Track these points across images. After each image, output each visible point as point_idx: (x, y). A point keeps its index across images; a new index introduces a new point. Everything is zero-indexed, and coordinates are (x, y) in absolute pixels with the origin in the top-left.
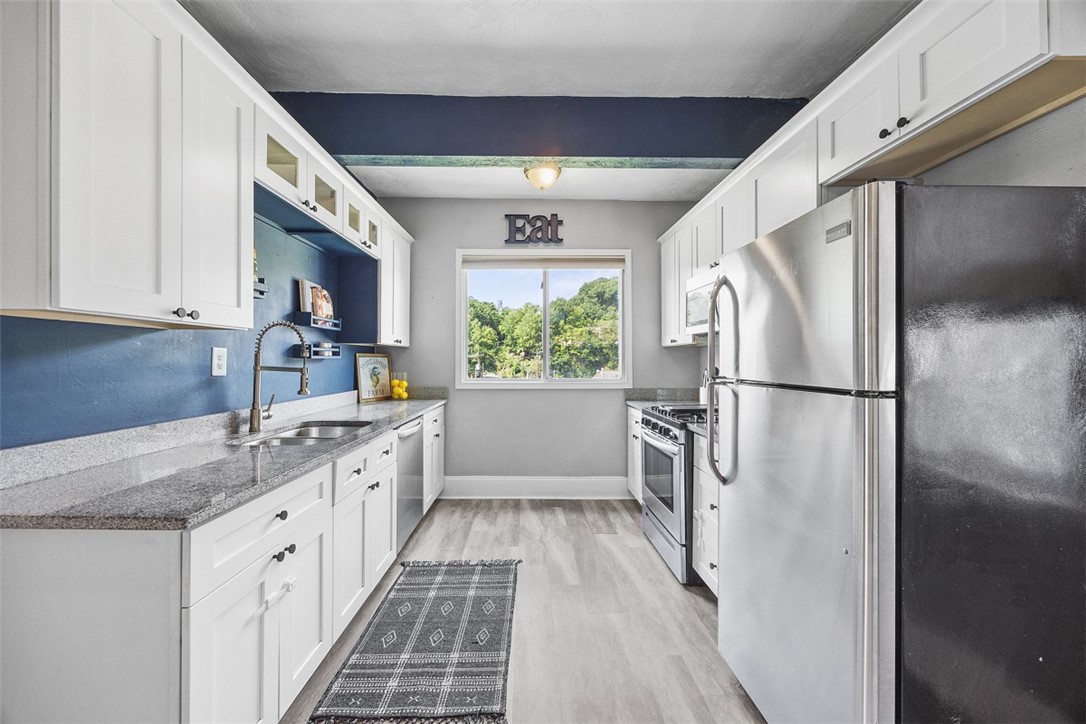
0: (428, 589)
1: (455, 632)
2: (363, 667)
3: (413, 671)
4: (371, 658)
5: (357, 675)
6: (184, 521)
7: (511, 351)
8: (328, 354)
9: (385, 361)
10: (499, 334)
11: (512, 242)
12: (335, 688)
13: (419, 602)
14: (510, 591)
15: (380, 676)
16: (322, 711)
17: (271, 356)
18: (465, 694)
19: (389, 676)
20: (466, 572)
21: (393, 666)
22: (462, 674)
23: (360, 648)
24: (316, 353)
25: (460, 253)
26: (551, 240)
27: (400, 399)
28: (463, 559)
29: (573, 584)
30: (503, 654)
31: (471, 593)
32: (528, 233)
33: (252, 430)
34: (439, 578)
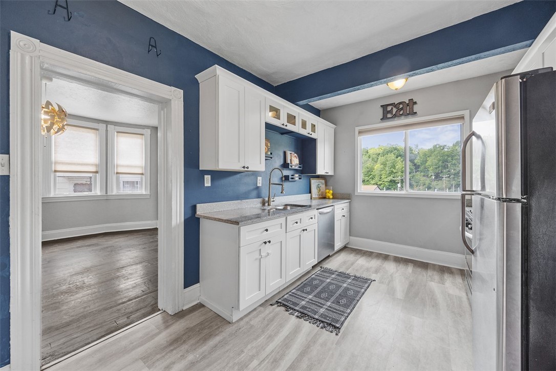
0: (327, 278)
1: (332, 296)
2: (296, 294)
3: (311, 302)
4: (299, 293)
5: (293, 296)
6: (238, 223)
7: (424, 176)
8: (297, 179)
9: (323, 181)
10: (415, 165)
11: (385, 119)
12: (286, 297)
13: (322, 282)
14: (363, 290)
15: (300, 299)
16: (279, 301)
17: (275, 180)
18: (327, 316)
19: (303, 300)
20: (346, 277)
21: (305, 298)
22: (329, 310)
23: (296, 288)
24: (292, 178)
25: (357, 129)
26: (408, 114)
27: (329, 198)
28: (347, 272)
29: (398, 297)
30: (349, 311)
31: (345, 285)
32: (394, 113)
33: (268, 205)
34: (333, 276)
